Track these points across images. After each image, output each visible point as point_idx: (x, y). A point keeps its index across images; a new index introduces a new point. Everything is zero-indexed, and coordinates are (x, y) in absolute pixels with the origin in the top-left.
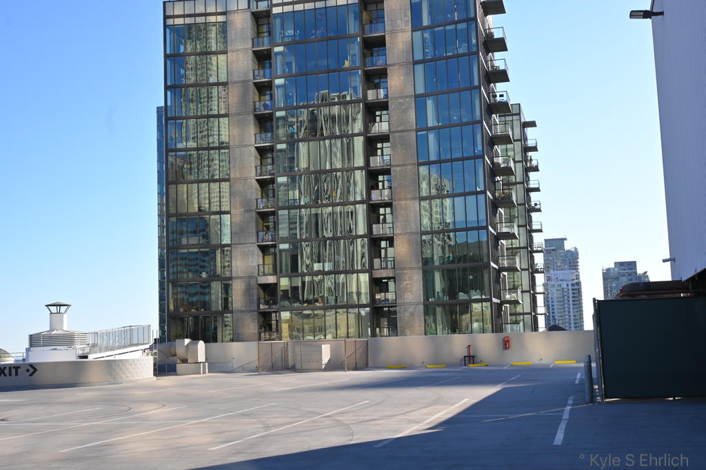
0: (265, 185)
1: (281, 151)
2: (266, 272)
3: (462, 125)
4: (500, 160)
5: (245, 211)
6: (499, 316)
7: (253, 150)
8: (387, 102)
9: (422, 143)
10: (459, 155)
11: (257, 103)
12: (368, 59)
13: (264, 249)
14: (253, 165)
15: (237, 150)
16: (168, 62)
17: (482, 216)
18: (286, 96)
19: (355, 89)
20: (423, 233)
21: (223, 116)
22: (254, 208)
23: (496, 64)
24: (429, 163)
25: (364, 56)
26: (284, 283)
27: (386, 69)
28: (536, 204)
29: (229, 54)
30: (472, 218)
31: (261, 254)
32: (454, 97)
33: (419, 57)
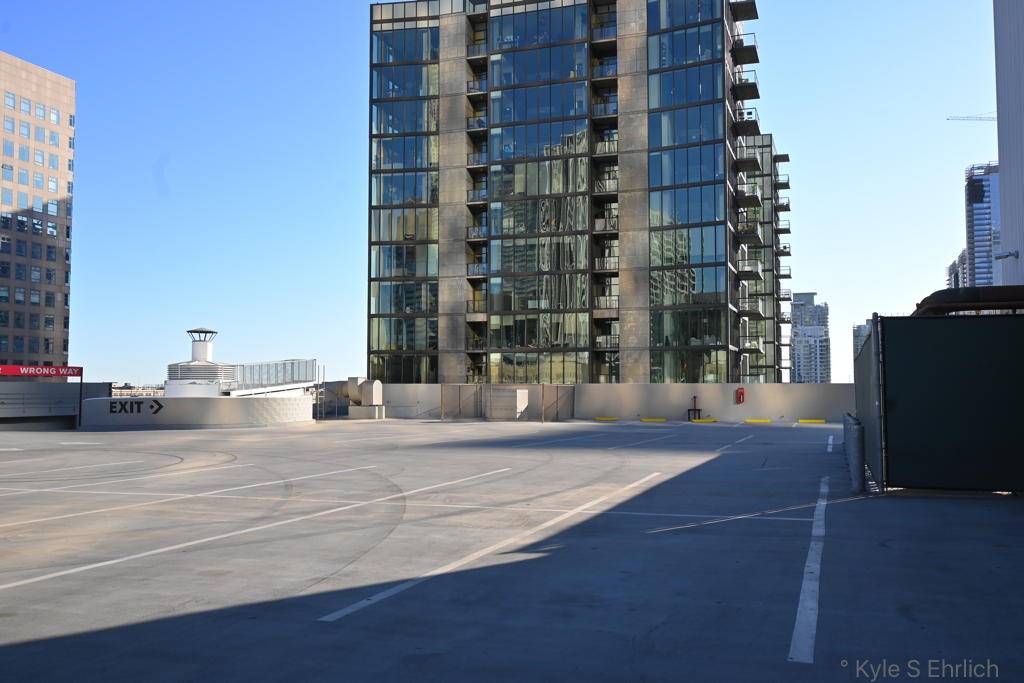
0: (478, 211)
1: (495, 172)
2: (476, 309)
3: (701, 144)
4: (746, 189)
5: (455, 241)
6: (736, 365)
7: (465, 172)
8: (616, 118)
9: (654, 165)
10: (697, 180)
11: (471, 120)
12: (597, 69)
13: (475, 284)
14: (465, 188)
15: (448, 173)
16: (375, 73)
17: (721, 251)
18: (503, 111)
19: (580, 103)
20: (653, 269)
21: (433, 134)
22: (464, 237)
23: (744, 76)
24: (662, 189)
25: (592, 66)
26: (495, 321)
27: (616, 80)
28: (785, 247)
29: (441, 64)
30: (709, 252)
31: (471, 289)
32: (693, 112)
33: (654, 65)
